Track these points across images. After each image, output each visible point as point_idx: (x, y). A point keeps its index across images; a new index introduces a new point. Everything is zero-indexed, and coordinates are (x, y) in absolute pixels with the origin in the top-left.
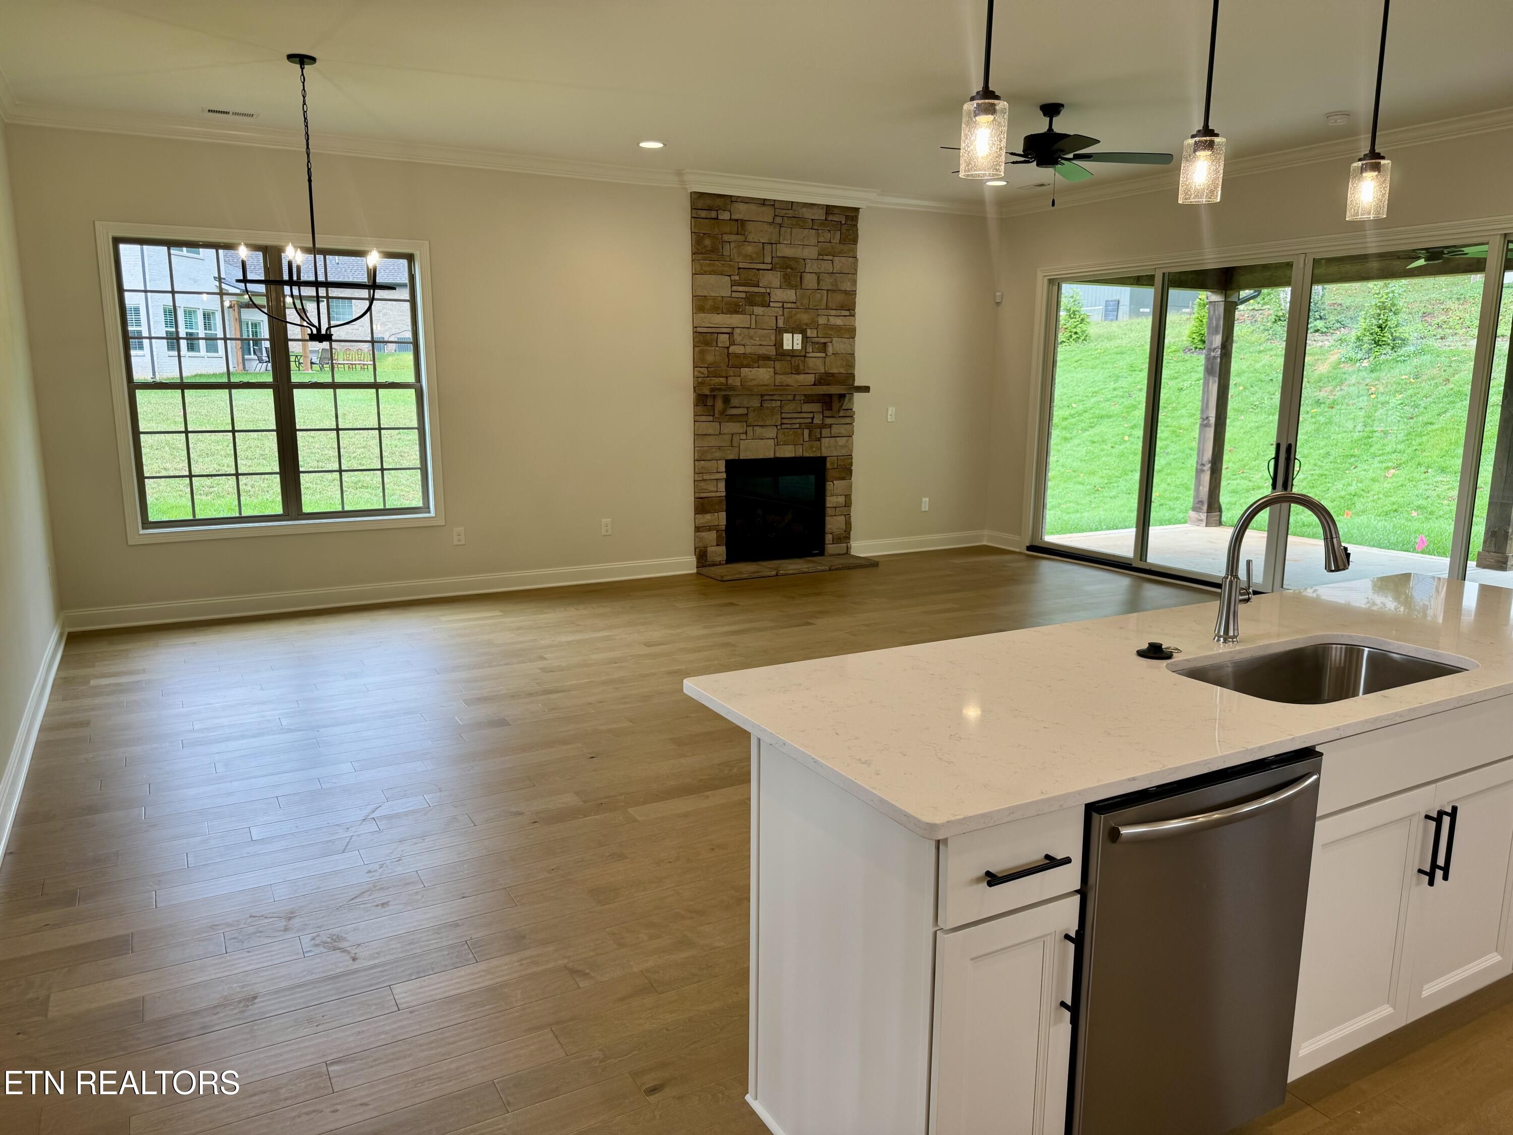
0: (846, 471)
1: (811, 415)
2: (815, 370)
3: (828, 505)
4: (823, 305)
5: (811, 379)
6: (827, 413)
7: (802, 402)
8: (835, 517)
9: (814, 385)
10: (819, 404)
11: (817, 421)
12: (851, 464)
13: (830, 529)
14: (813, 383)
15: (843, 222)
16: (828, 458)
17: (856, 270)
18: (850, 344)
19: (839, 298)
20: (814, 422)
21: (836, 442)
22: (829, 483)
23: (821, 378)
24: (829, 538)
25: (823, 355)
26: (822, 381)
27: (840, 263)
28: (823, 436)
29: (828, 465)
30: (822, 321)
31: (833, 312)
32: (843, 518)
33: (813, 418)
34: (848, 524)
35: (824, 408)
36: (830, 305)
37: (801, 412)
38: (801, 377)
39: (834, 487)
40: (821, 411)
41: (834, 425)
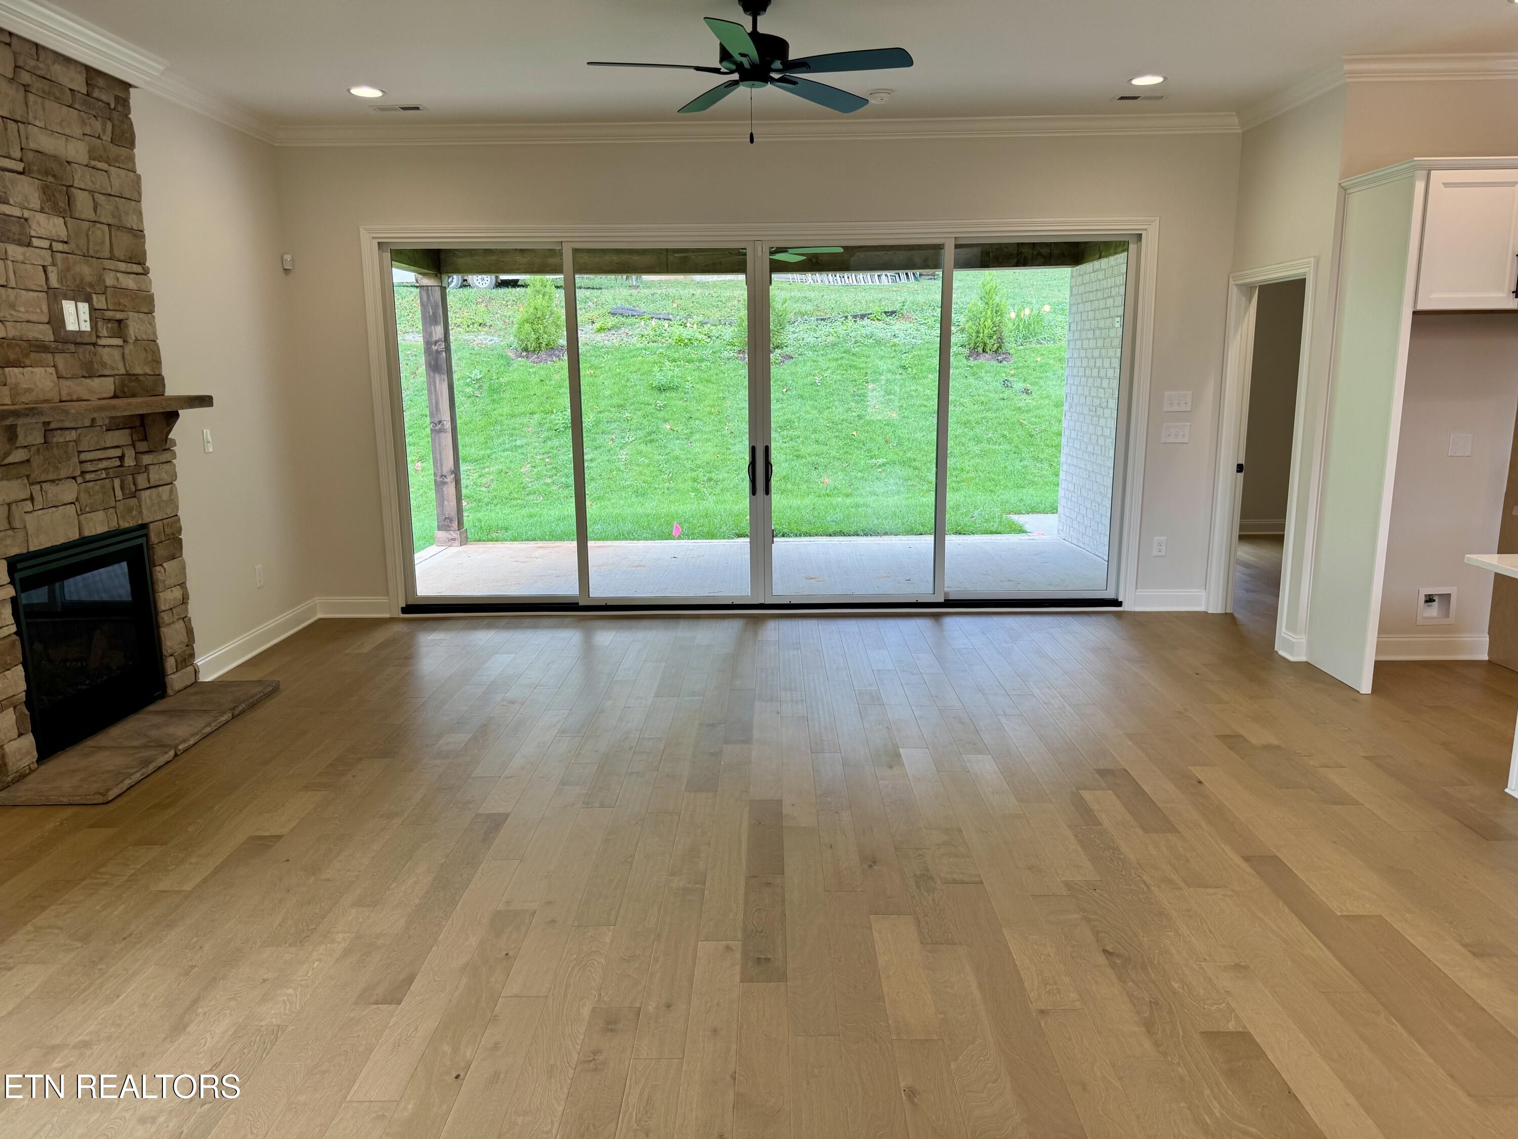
0: (174, 543)
1: (118, 452)
2: (113, 369)
3: (162, 606)
4: (107, 254)
5: (107, 386)
6: (142, 446)
7: (104, 428)
8: (173, 626)
9: (115, 396)
10: (127, 431)
11: (129, 462)
12: (180, 530)
13: (171, 648)
14: (112, 395)
15: (112, 106)
16: (152, 526)
17: (140, 194)
18: (150, 324)
19: (123, 241)
20: (126, 465)
21: (159, 496)
22: (158, 568)
23: (123, 385)
24: (170, 663)
25: (118, 342)
26: (126, 389)
27: (117, 179)
28: (140, 488)
29: (154, 539)
30: (109, 281)
31: (122, 266)
32: (181, 623)
33: (122, 458)
34: (190, 632)
35: (135, 437)
36: (117, 253)
37: (105, 448)
38: (96, 383)
39: (164, 573)
40: (131, 443)
41: (151, 467)
